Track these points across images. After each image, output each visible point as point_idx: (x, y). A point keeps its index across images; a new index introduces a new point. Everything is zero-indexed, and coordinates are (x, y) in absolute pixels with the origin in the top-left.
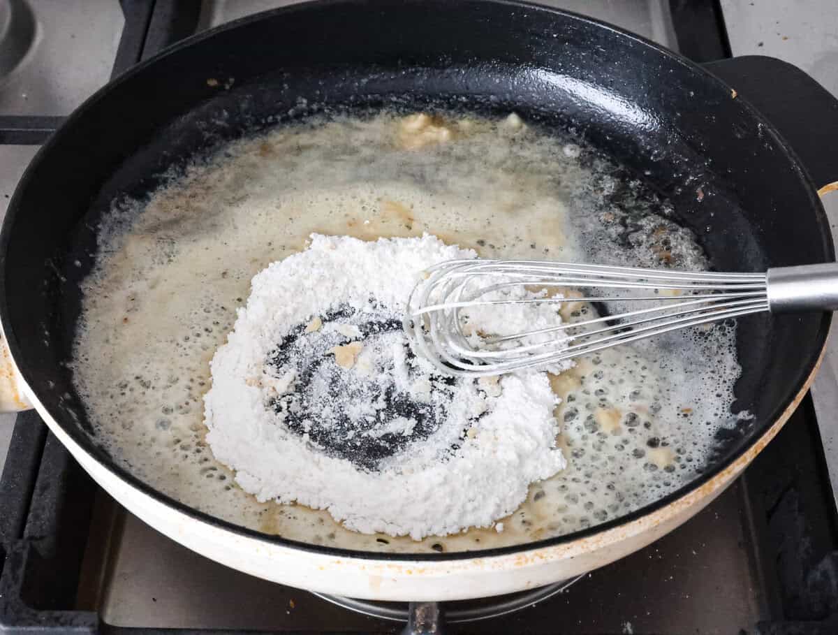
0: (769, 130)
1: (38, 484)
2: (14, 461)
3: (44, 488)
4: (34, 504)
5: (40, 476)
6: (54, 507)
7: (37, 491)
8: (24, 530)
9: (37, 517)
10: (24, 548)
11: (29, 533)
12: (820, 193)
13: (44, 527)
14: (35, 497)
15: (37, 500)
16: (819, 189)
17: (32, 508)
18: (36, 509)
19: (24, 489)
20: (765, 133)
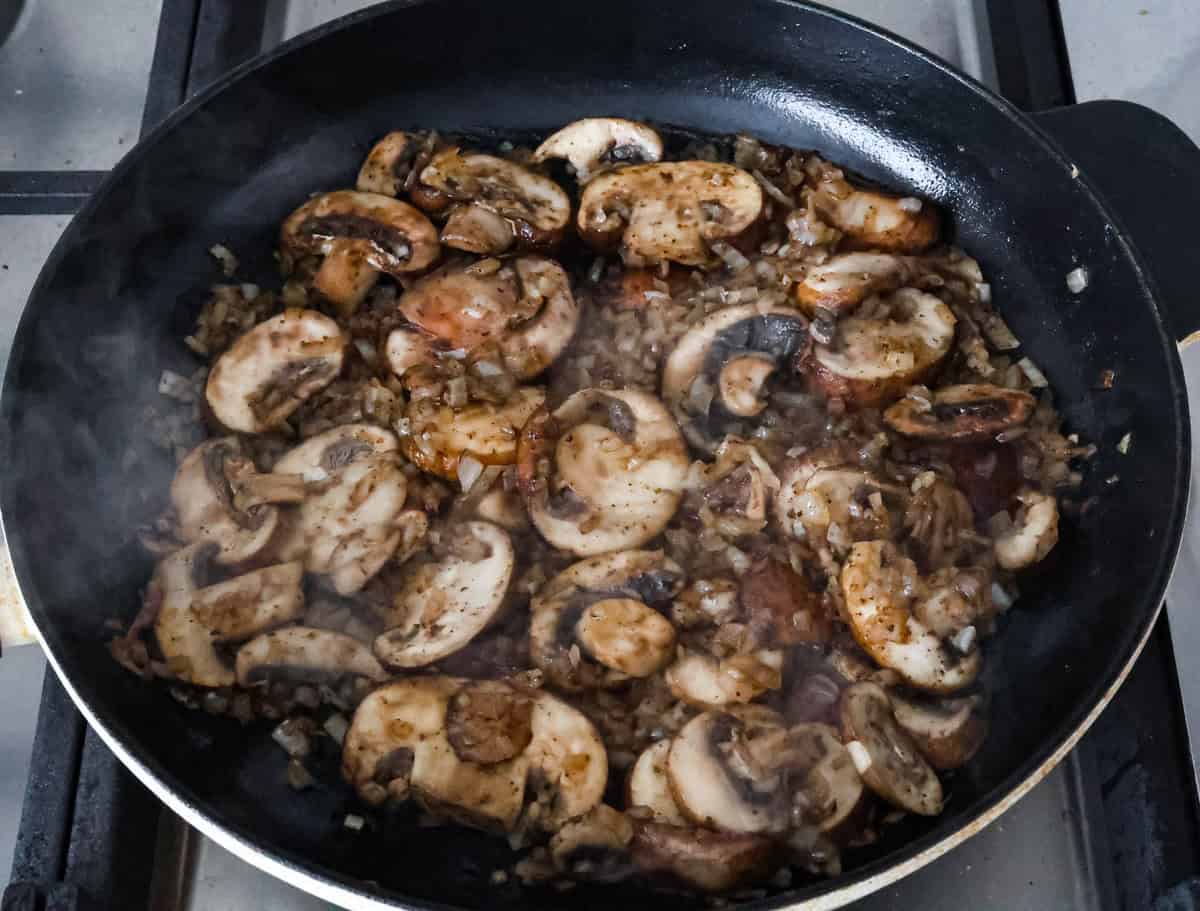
0: (1120, 238)
1: (82, 780)
2: (46, 742)
3: (91, 788)
4: (79, 813)
5: (85, 765)
6: (108, 814)
7: (82, 790)
8: (67, 852)
9: (83, 831)
10: (69, 896)
11: (76, 856)
12: (1181, 346)
13: (96, 849)
14: (79, 800)
15: (82, 805)
16: (1180, 341)
17: (76, 818)
19: (63, 787)
20: (1114, 241)
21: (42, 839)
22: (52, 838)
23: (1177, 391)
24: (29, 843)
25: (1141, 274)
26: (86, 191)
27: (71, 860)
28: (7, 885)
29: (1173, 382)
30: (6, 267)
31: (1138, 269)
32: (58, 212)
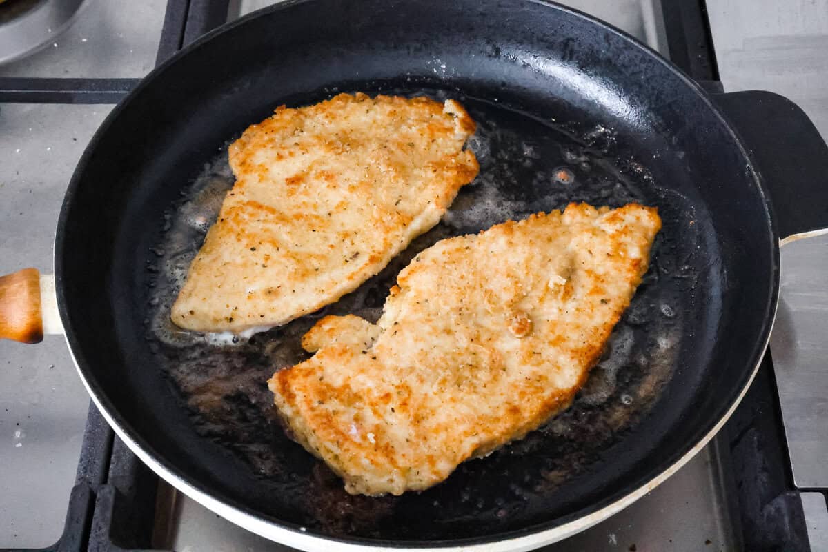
0: (754, 173)
9: (118, 458)
10: (110, 493)
11: (113, 473)
12: (782, 243)
16: (781, 239)
17: (115, 450)
18: (117, 451)
20: (751, 175)
21: (94, 462)
22: (99, 462)
23: (774, 268)
24: (86, 464)
25: (764, 196)
26: (124, 89)
27: (110, 474)
28: (73, 485)
29: (773, 263)
30: (75, 139)
31: (762, 192)
32: (108, 103)
